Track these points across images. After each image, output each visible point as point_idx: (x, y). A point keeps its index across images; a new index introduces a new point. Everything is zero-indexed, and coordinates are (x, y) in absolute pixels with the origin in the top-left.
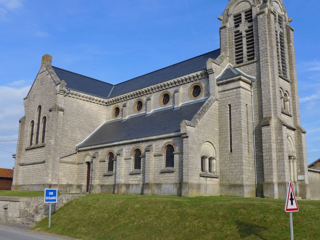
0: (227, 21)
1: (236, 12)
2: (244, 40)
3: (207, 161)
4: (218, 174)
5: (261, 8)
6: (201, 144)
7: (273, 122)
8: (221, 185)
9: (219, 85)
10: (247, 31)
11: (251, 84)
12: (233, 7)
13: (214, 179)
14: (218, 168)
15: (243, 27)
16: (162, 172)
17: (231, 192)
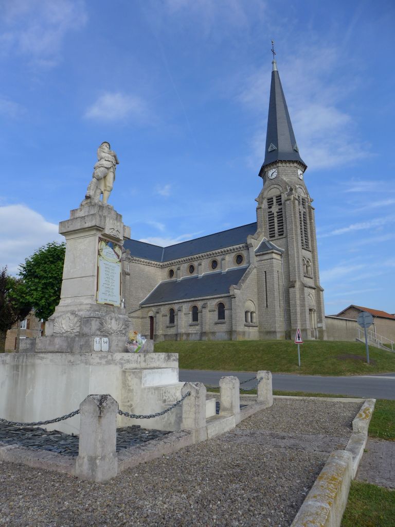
0: (262, 203)
1: (269, 196)
2: (276, 220)
3: (249, 314)
4: (258, 324)
5: (289, 195)
6: (244, 302)
7: (298, 285)
8: (260, 332)
9: (256, 256)
10: (277, 213)
11: (281, 255)
12: (266, 192)
13: (255, 328)
14: (258, 320)
15: (275, 209)
16: (216, 324)
17: (267, 337)
